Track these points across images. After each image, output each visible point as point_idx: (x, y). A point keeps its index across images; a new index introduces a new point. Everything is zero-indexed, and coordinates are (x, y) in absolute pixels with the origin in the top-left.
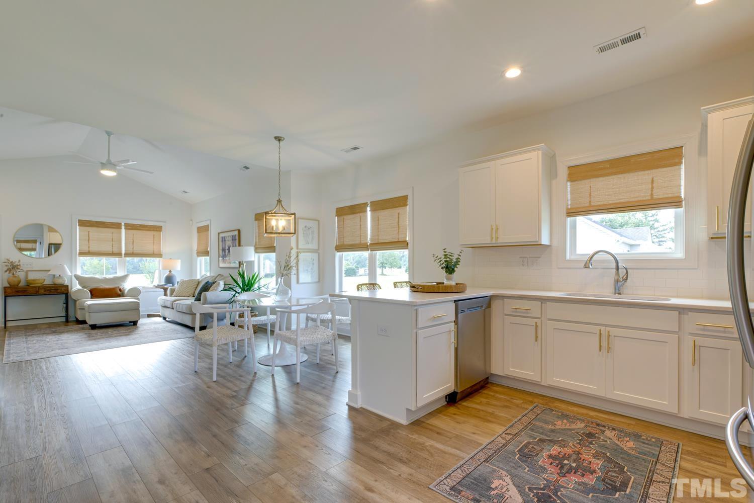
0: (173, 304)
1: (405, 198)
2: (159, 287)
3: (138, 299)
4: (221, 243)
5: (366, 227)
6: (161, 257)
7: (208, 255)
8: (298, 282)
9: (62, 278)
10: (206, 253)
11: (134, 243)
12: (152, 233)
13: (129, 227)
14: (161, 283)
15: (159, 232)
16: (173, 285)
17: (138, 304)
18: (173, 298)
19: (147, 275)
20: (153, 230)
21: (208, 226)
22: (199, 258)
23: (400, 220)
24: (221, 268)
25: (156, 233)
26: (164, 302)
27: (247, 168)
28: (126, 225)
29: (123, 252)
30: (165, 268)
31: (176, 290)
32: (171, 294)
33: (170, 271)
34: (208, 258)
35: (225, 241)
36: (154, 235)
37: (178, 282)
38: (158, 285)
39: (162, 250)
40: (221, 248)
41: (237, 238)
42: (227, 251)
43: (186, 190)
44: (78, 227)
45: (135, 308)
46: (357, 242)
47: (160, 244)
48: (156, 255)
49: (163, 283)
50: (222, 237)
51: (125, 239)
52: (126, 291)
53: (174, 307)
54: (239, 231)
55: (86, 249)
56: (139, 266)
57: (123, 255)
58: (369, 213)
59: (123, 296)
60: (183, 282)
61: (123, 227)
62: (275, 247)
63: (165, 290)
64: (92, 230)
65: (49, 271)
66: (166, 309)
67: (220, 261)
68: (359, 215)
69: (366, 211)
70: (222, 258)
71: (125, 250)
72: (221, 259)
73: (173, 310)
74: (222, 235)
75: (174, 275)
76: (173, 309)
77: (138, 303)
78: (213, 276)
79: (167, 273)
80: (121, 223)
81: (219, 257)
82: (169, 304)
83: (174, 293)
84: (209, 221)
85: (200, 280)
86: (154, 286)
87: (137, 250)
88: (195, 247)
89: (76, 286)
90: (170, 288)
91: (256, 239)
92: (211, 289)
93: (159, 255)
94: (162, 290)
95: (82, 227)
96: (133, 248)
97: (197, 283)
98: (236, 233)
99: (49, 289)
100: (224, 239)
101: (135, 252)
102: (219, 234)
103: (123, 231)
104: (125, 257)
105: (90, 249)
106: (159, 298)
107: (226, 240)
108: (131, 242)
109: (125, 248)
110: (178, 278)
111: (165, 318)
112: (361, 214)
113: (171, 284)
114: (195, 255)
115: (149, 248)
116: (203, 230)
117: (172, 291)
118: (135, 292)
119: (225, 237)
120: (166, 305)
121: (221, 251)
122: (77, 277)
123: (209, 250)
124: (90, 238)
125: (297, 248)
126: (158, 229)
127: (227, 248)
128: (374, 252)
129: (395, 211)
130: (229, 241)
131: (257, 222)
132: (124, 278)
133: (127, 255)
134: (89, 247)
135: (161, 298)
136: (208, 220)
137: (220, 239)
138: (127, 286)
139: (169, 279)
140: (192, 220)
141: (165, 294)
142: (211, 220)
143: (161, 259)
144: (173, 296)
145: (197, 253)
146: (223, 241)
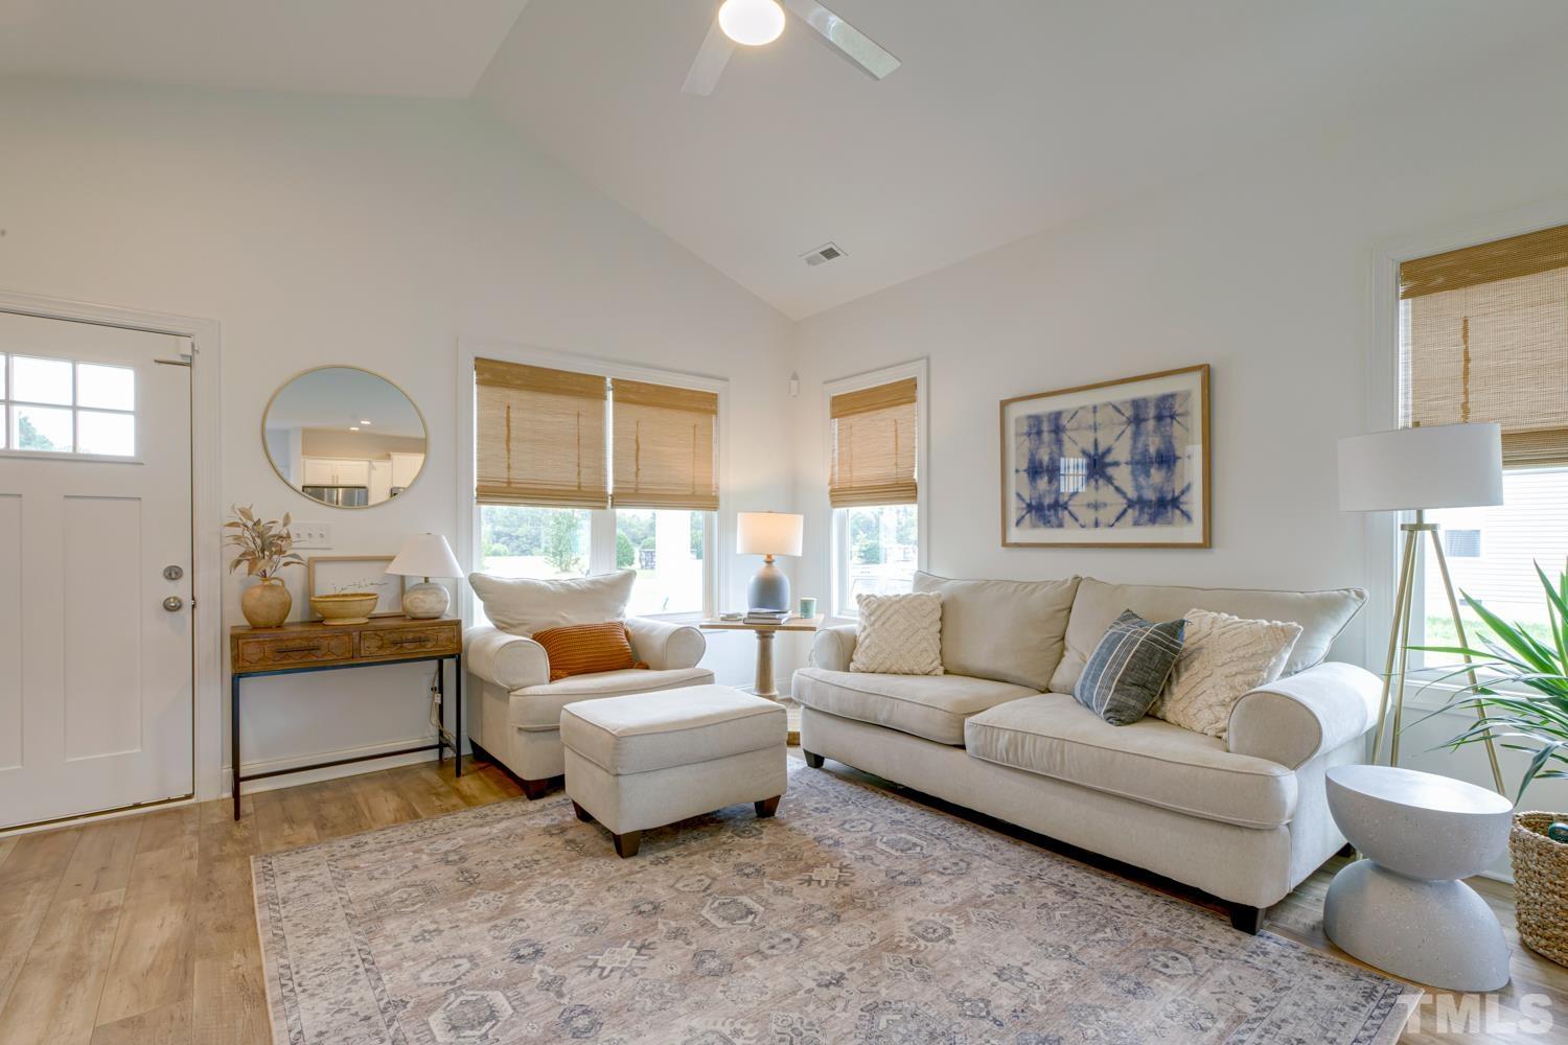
4: (1018, 443)
6: (718, 508)
7: (911, 499)
9: (436, 589)
10: (895, 490)
11: (643, 454)
12: (688, 418)
13: (627, 395)
15: (708, 416)
20: (694, 409)
21: (907, 384)
24: (1018, 546)
25: (699, 419)
28: (618, 385)
29: (610, 487)
32: (843, 659)
33: (768, 561)
34: (909, 509)
35: (1058, 430)
36: (695, 426)
39: (714, 479)
40: (1018, 463)
41: (1190, 407)
42: (1076, 474)
44: (475, 386)
47: (713, 458)
48: (698, 498)
50: (1036, 416)
51: (615, 440)
53: (975, 739)
54: (1207, 373)
55: (500, 473)
57: (609, 499)
59: (640, 662)
61: (610, 394)
64: (514, 396)
65: (390, 559)
67: (1012, 519)
70: (1027, 510)
71: (615, 480)
72: (1016, 510)
74: (1027, 408)
80: (604, 379)
81: (1002, 505)
83: (857, 659)
84: (917, 364)
87: (647, 478)
88: (819, 471)
89: (478, 622)
93: (707, 501)
95: (486, 390)
96: (636, 473)
98: (1184, 382)
99: (395, 636)
100: (1048, 427)
101: (643, 491)
102: (1004, 404)
103: (610, 407)
104: (613, 505)
105: (514, 474)
107: (1071, 425)
108: (631, 450)
109: (616, 470)
111: (817, 760)
114: (823, 500)
115: (683, 474)
116: (874, 404)
117: (845, 644)
118: (690, 648)
119: (1058, 414)
121: (1018, 479)
122: (480, 585)
123: (914, 476)
124: (513, 435)
126: (705, 404)
127: (1077, 459)
130: (1095, 428)
133: (620, 497)
134: (509, 467)
136: (913, 359)
137: (1018, 427)
139: (768, 590)
140: (795, 377)
142: (928, 359)
143: (715, 514)
144: (858, 670)
145: (832, 491)
146: (1039, 433)
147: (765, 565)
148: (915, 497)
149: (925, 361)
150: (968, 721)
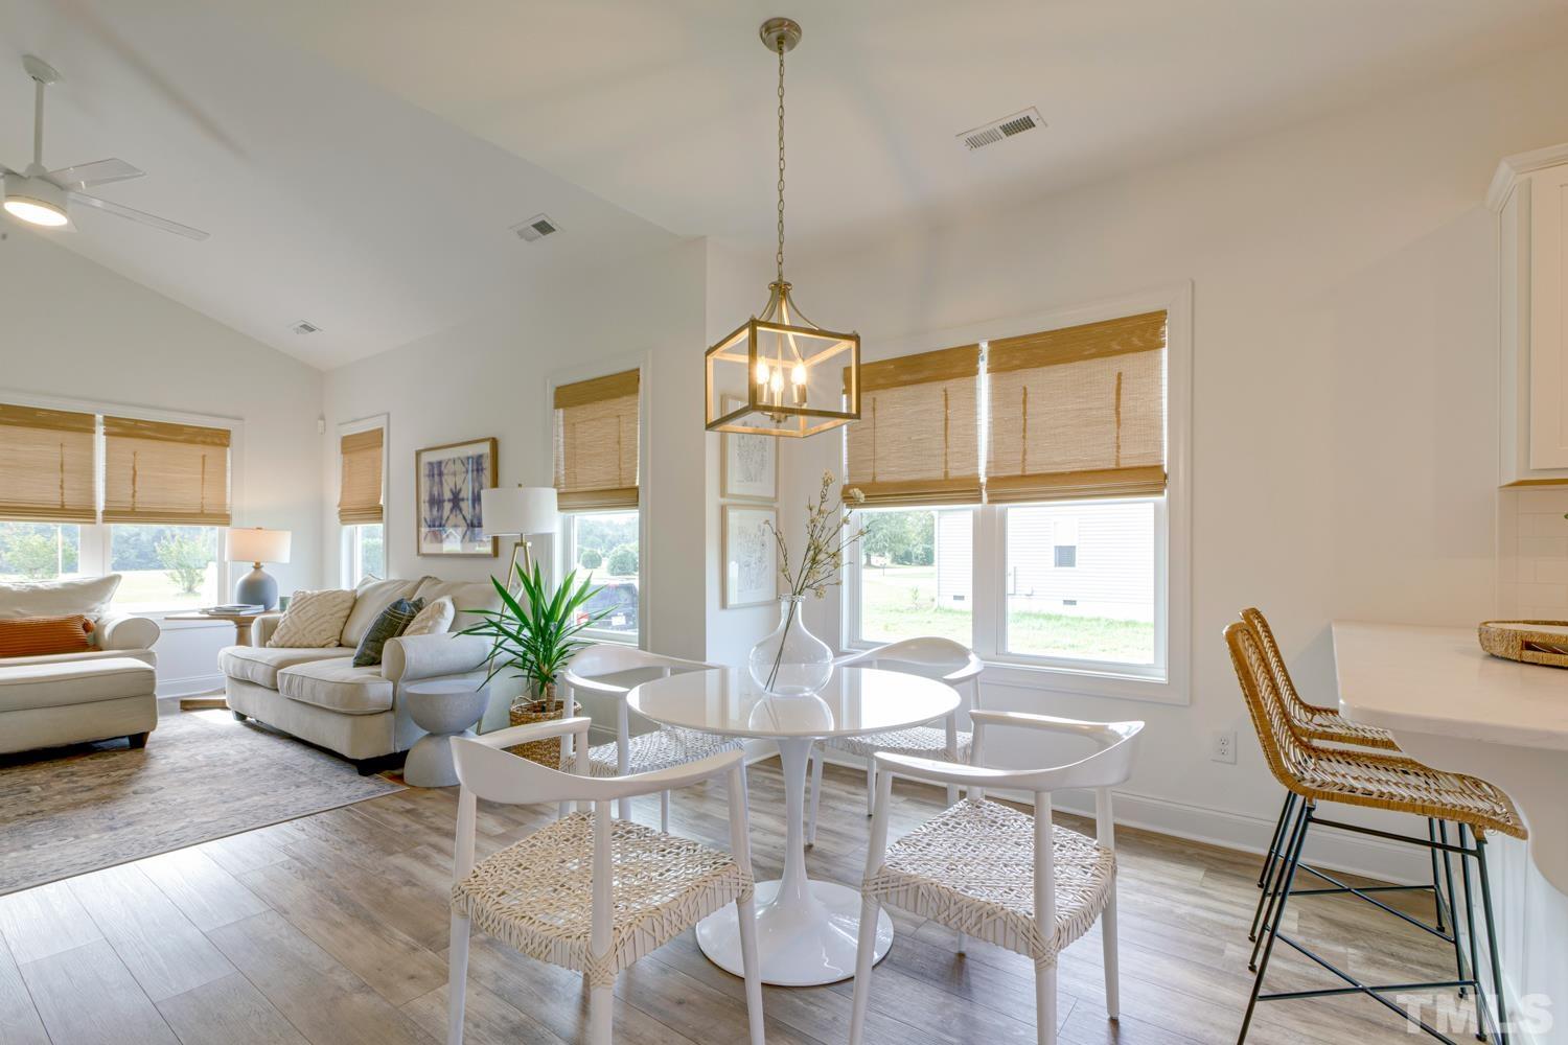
0: (274, 676)
1: (1155, 320)
2: (220, 614)
3: (149, 657)
4: (425, 483)
5: (972, 426)
6: (228, 524)
7: (380, 519)
8: (724, 604)
10: (373, 512)
11: (137, 478)
12: (197, 451)
13: (120, 429)
14: (225, 602)
15: (219, 449)
16: (267, 610)
17: (148, 677)
18: (272, 654)
19: (176, 573)
20: (204, 443)
21: (380, 432)
22: (347, 528)
23: (1123, 398)
24: (425, 555)
25: (210, 451)
26: (242, 668)
27: (544, 228)
28: (109, 421)
29: (100, 505)
30: (239, 557)
31: (280, 626)
32: (265, 639)
33: (257, 567)
34: (379, 527)
35: (441, 474)
36: (204, 456)
37: (283, 601)
38: (218, 610)
39: (228, 501)
40: (425, 497)
41: (487, 464)
42: (448, 506)
43: (312, 323)
45: (139, 691)
46: (938, 474)
47: (225, 482)
48: (208, 515)
49: (232, 601)
50: (431, 464)
51: (108, 468)
52: (107, 632)
53: (281, 683)
54: (494, 443)
56: (155, 551)
57: (99, 516)
58: (984, 380)
59: (96, 647)
60: (303, 601)
61: (100, 429)
62: (636, 489)
63: (243, 625)
66: (247, 689)
67: (422, 535)
68: (937, 388)
69: (975, 372)
70: (428, 529)
71: (107, 501)
72: (424, 530)
73: (272, 693)
74: (427, 458)
75: (269, 577)
76: (277, 690)
77: (151, 672)
78: (405, 582)
79: (247, 572)
80: (93, 416)
81: (419, 526)
82: (259, 675)
83: (275, 637)
84: (384, 418)
85: (358, 594)
86: (205, 611)
87: (146, 498)
88: (334, 495)
90: (259, 618)
91: (557, 465)
92: (413, 625)
93: (221, 518)
94: (231, 623)
96: (133, 496)
97: (349, 604)
98: (485, 448)
100: (437, 471)
101: (139, 507)
102: (418, 454)
103: (100, 439)
104: (104, 521)
106: (222, 653)
107: (445, 471)
108: (126, 476)
109: (107, 493)
110: (286, 584)
111: (241, 717)
112: (951, 385)
113: (262, 607)
114: (336, 518)
115: (188, 495)
116: (363, 445)
117: (268, 630)
118: (139, 635)
119: (440, 463)
120: (250, 676)
121: (425, 507)
123: (381, 502)
125: (723, 493)
127: (447, 495)
128: (998, 506)
129: (1103, 370)
130: (455, 474)
131: (561, 410)
132: (102, 587)
133: (112, 515)
135: (228, 652)
136: (383, 414)
137: (424, 471)
138: (112, 612)
139: (255, 591)
140: (322, 418)
141: (242, 639)
142: (388, 414)
143: (227, 528)
144: (271, 646)
145: (340, 512)
146: (433, 476)
147: (253, 570)
148: (381, 518)
149: (386, 416)
150: (279, 671)
